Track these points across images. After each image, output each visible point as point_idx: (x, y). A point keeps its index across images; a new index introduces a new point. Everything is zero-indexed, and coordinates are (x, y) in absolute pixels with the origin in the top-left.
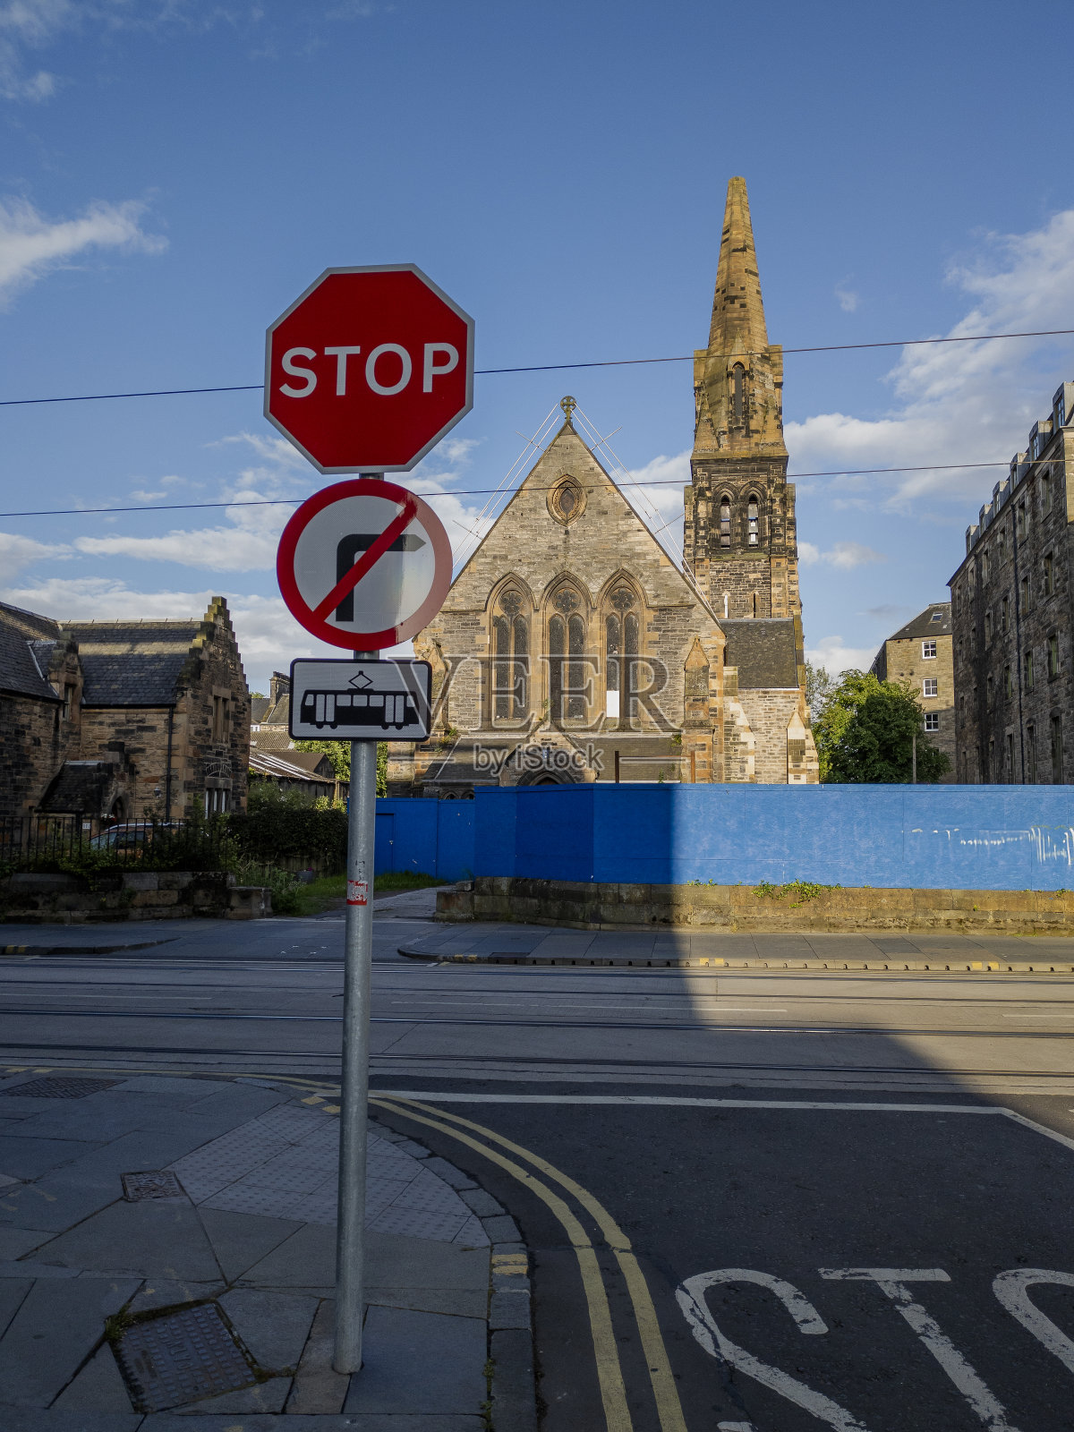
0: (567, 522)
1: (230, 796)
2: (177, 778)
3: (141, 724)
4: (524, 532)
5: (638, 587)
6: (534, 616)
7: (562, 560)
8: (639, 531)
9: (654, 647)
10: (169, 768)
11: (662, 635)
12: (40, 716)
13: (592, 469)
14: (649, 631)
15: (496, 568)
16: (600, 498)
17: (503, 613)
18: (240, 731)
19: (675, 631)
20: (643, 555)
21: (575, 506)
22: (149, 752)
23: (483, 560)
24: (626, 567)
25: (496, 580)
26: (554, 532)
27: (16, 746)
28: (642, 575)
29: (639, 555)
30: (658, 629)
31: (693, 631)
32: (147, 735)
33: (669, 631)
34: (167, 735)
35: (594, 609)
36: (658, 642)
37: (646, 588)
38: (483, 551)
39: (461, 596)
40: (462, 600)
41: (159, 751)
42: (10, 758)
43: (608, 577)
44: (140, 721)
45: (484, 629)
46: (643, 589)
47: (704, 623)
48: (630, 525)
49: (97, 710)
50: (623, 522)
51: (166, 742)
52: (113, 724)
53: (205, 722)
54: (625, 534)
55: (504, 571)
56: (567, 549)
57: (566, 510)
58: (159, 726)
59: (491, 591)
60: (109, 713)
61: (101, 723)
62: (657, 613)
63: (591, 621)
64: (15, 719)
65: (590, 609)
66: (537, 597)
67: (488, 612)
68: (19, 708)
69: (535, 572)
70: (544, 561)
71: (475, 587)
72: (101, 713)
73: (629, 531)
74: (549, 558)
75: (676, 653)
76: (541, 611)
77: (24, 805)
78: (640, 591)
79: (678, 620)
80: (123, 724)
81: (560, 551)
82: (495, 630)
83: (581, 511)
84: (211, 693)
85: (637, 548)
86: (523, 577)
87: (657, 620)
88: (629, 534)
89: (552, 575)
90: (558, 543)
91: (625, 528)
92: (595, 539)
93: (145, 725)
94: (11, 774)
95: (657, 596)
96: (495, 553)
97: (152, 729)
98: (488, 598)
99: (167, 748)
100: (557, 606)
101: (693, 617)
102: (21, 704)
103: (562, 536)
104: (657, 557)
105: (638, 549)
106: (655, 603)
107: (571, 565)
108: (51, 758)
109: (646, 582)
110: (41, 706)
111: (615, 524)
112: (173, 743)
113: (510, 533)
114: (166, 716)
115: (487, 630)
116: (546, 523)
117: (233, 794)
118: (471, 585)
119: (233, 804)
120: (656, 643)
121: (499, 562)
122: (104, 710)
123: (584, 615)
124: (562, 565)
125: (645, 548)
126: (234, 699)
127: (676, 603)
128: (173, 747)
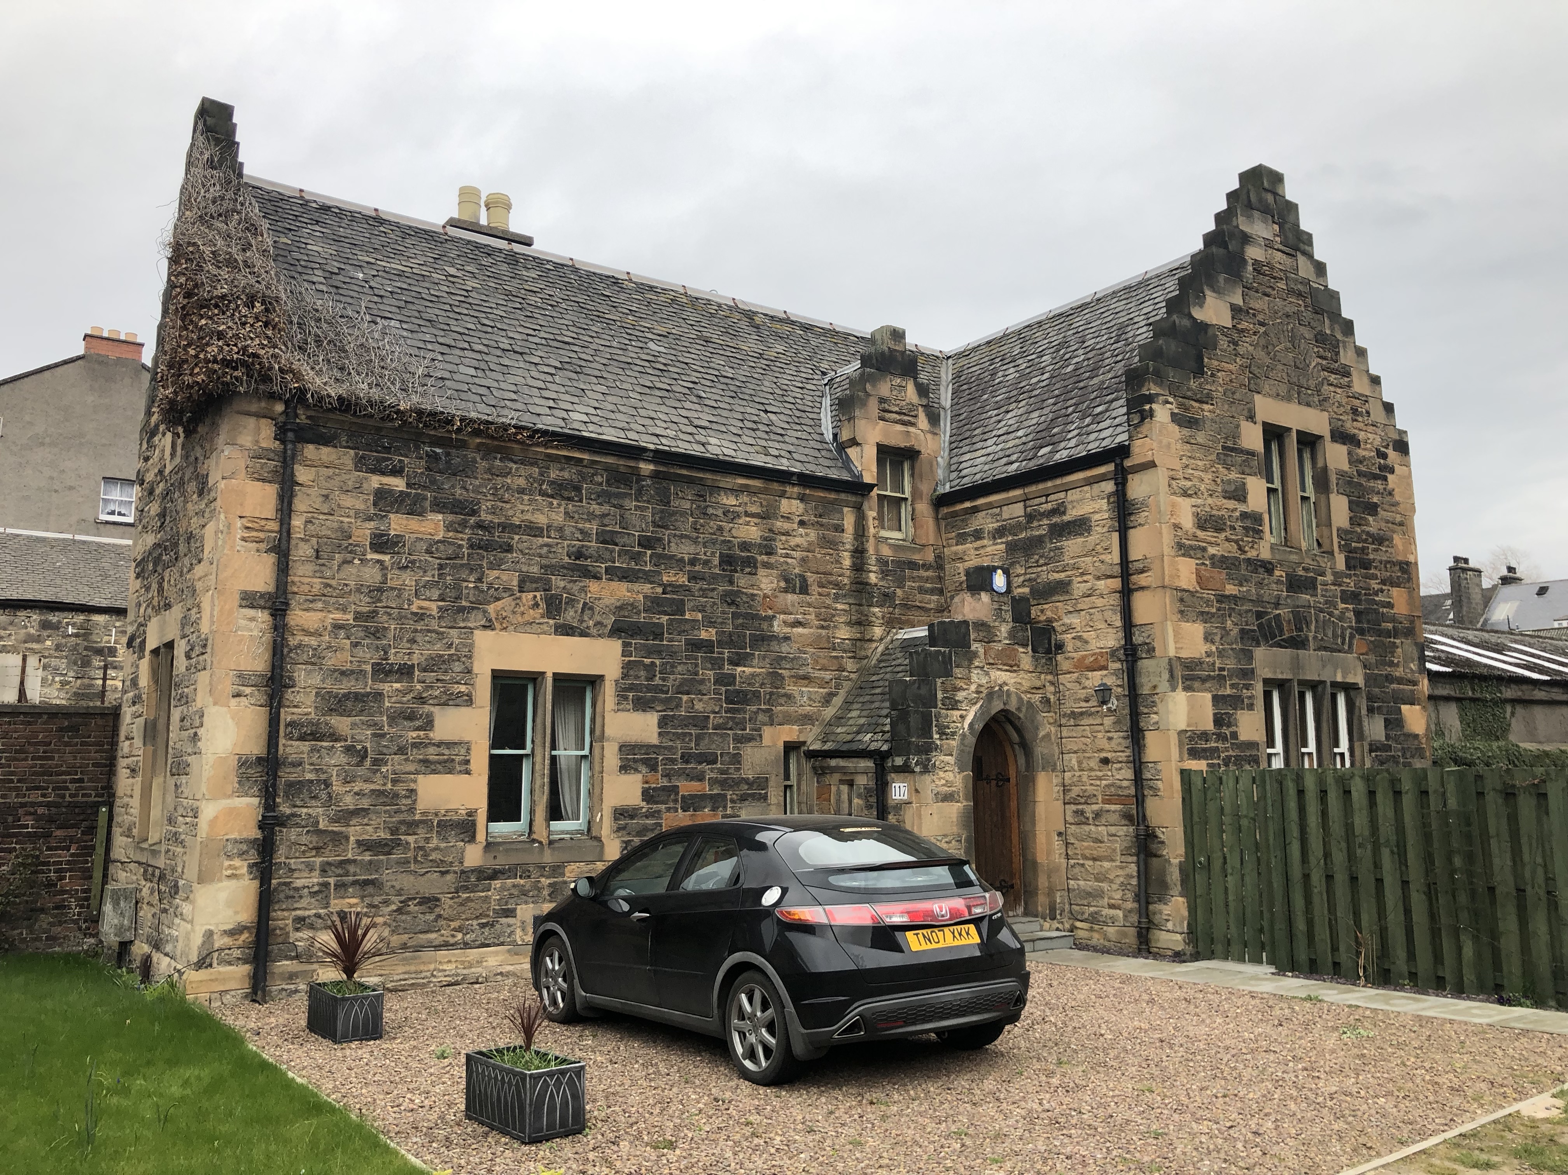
1: (1362, 704)
2: (1151, 650)
3: (1056, 519)
10: (1128, 625)
12: (802, 523)
18: (1373, 525)
22: (1079, 588)
27: (726, 594)
32: (1072, 546)
34: (1116, 536)
41: (1101, 584)
42: (710, 623)
44: (1055, 512)
49: (968, 504)
51: (1115, 557)
52: (999, 533)
53: (1239, 494)
58: (1097, 517)
60: (990, 506)
61: (978, 535)
64: (720, 529)
68: (730, 501)
72: (975, 510)
77: (767, 740)
80: (1016, 528)
84: (1251, 418)
93: (1066, 518)
94: (717, 663)
97: (1081, 526)
99: (1117, 570)
102: (737, 491)
108: (849, 624)
110: (802, 498)
112: (1135, 554)
114: (1109, 487)
117: (1370, 698)
119: (1375, 729)
122: (981, 501)
126: (1341, 436)
128: (1133, 567)
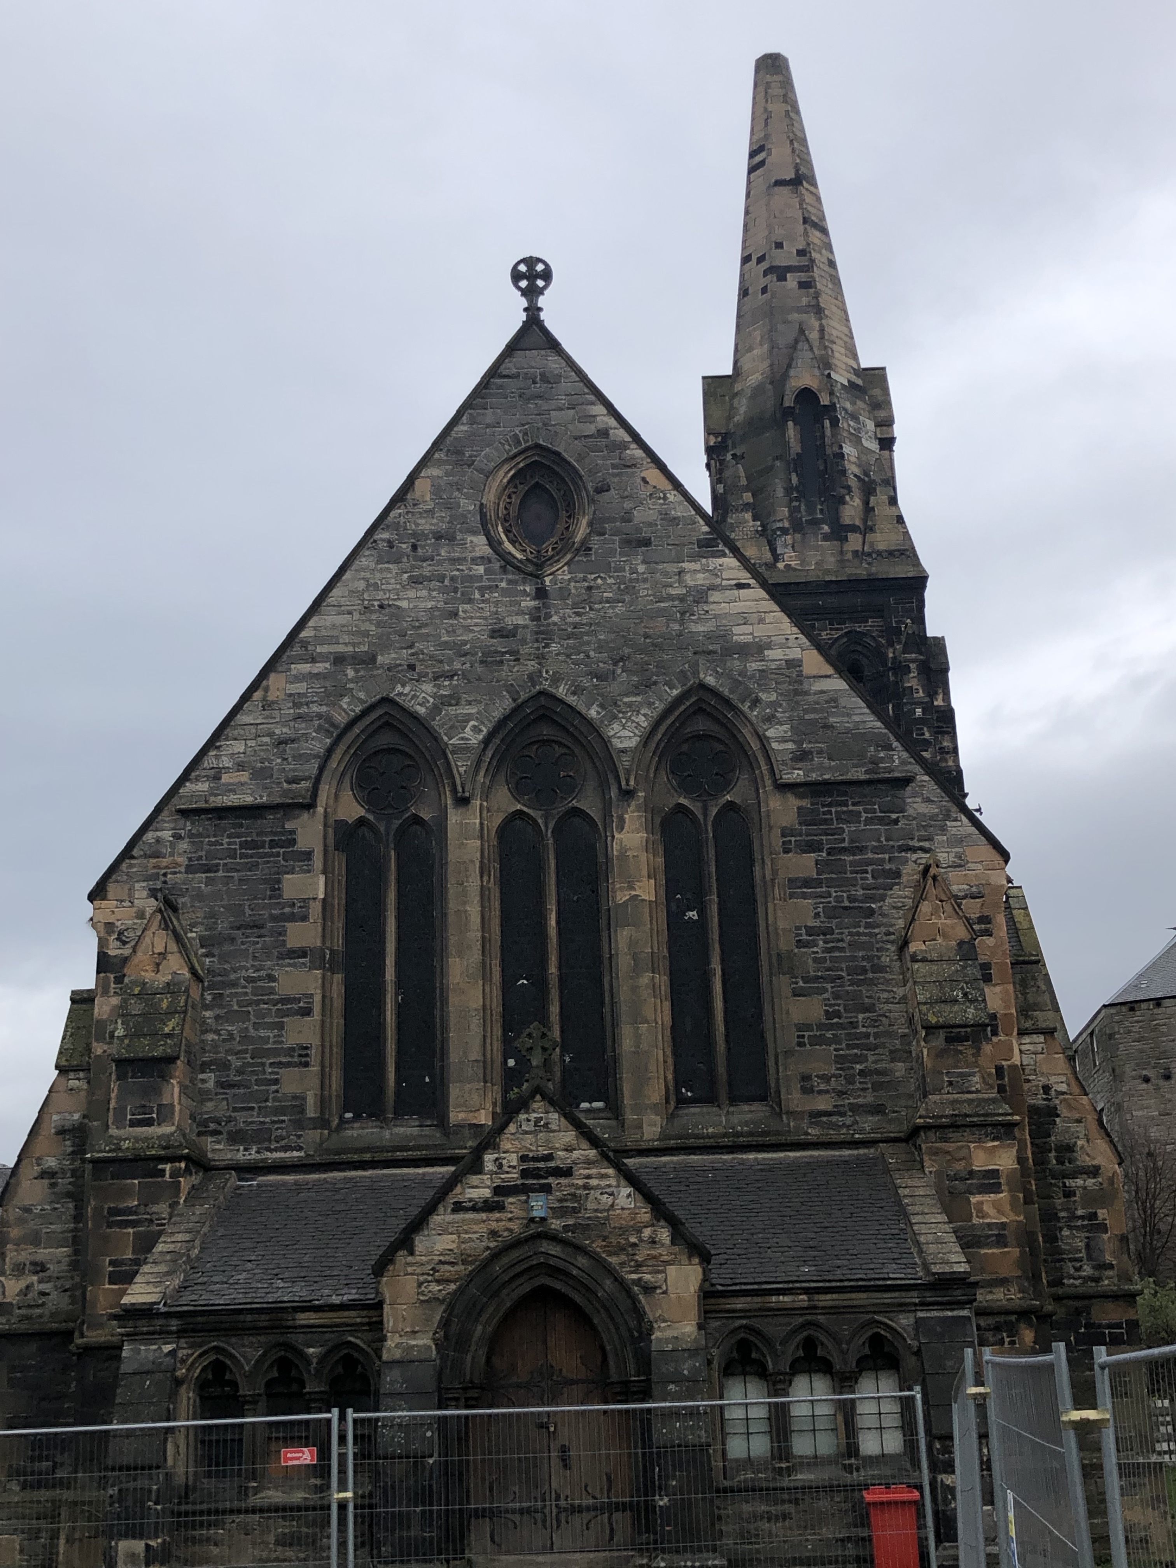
0: (540, 566)
4: (424, 593)
5: (747, 732)
6: (454, 817)
7: (532, 665)
8: (740, 586)
9: (804, 896)
11: (827, 863)
13: (604, 433)
14: (787, 851)
15: (342, 691)
16: (628, 505)
17: (362, 812)
19: (861, 850)
20: (758, 648)
21: (560, 527)
23: (306, 668)
24: (710, 680)
25: (341, 719)
26: (505, 592)
28: (756, 702)
29: (746, 650)
30: (812, 847)
31: (914, 850)
33: (844, 850)
35: (628, 794)
36: (819, 883)
37: (770, 733)
38: (305, 644)
39: (240, 766)
40: (244, 776)
43: (660, 706)
45: (308, 855)
46: (763, 740)
47: (943, 829)
48: (714, 573)
50: (697, 566)
54: (701, 595)
55: (364, 696)
56: (544, 635)
57: (536, 539)
59: (330, 751)
62: (806, 803)
63: (621, 828)
65: (614, 793)
66: (461, 766)
67: (320, 810)
69: (454, 700)
70: (479, 669)
71: (282, 742)
73: (713, 588)
74: (492, 660)
75: (871, 912)
76: (476, 803)
78: (755, 745)
79: (868, 821)
81: (524, 642)
82: (340, 862)
83: (578, 538)
85: (736, 629)
86: (422, 710)
87: (807, 818)
88: (715, 596)
89: (502, 706)
90: (520, 620)
91: (701, 579)
92: (620, 608)
95: (801, 756)
96: (340, 648)
98: (321, 769)
100: (517, 792)
101: (910, 811)
103: (528, 603)
104: (795, 653)
105: (742, 634)
106: (797, 775)
107: (556, 680)
109: (770, 719)
111: (672, 568)
113: (380, 595)
115: (318, 862)
116: (481, 570)
118: (270, 734)
120: (807, 883)
121: (351, 673)
123: (595, 814)
124: (531, 677)
125: (760, 631)
127: (860, 774)
